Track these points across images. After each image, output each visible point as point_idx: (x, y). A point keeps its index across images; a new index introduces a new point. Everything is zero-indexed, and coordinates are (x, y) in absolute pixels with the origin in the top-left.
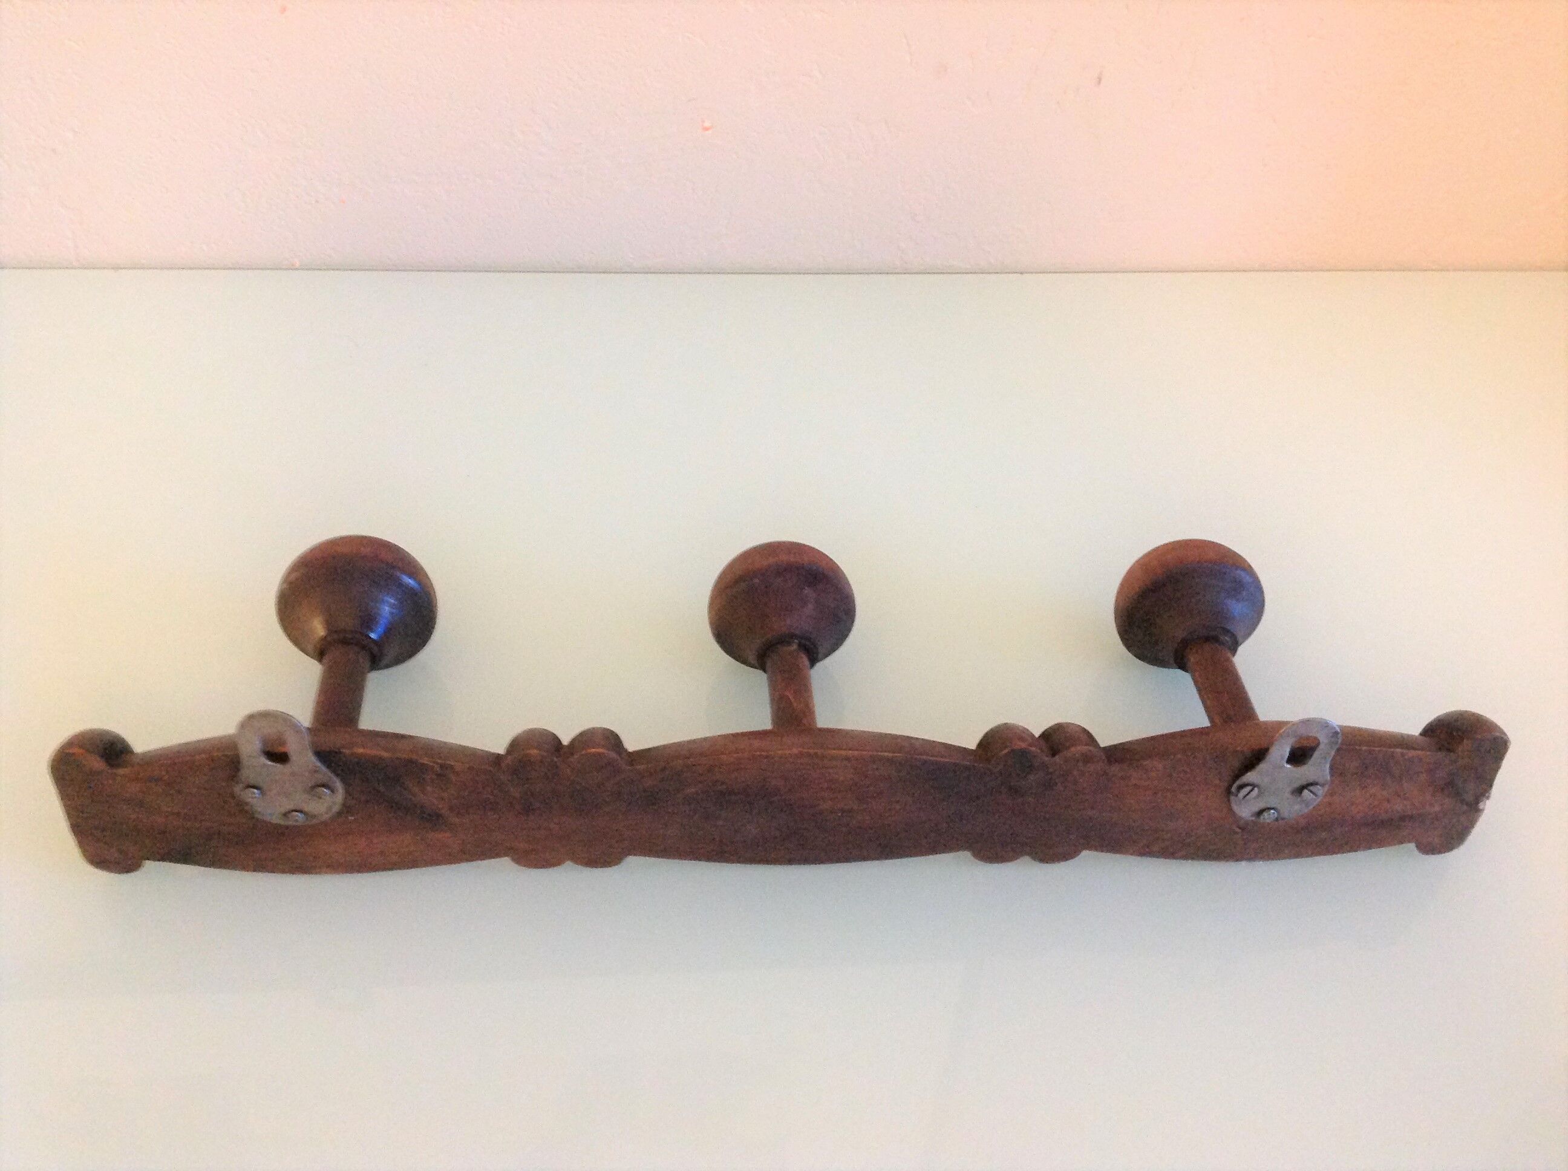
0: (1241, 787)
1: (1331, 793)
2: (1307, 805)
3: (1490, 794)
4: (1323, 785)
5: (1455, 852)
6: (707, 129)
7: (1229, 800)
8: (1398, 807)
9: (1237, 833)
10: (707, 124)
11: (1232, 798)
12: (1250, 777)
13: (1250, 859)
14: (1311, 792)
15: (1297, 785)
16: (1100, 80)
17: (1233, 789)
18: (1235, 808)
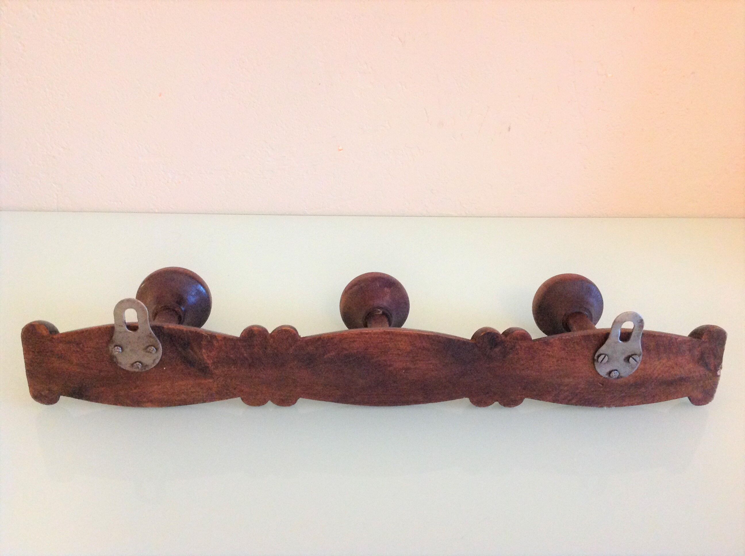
0: (599, 356)
1: (644, 362)
2: (633, 368)
3: (722, 366)
4: (639, 356)
5: (710, 403)
6: (341, 150)
7: (594, 364)
8: (678, 372)
9: (600, 387)
10: (340, 148)
11: (595, 363)
12: (603, 349)
13: (609, 406)
14: (634, 359)
15: (626, 355)
16: (509, 129)
17: (596, 358)
18: (599, 370)
